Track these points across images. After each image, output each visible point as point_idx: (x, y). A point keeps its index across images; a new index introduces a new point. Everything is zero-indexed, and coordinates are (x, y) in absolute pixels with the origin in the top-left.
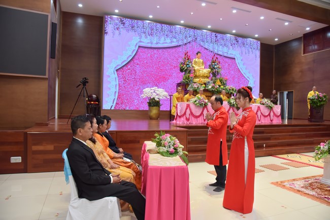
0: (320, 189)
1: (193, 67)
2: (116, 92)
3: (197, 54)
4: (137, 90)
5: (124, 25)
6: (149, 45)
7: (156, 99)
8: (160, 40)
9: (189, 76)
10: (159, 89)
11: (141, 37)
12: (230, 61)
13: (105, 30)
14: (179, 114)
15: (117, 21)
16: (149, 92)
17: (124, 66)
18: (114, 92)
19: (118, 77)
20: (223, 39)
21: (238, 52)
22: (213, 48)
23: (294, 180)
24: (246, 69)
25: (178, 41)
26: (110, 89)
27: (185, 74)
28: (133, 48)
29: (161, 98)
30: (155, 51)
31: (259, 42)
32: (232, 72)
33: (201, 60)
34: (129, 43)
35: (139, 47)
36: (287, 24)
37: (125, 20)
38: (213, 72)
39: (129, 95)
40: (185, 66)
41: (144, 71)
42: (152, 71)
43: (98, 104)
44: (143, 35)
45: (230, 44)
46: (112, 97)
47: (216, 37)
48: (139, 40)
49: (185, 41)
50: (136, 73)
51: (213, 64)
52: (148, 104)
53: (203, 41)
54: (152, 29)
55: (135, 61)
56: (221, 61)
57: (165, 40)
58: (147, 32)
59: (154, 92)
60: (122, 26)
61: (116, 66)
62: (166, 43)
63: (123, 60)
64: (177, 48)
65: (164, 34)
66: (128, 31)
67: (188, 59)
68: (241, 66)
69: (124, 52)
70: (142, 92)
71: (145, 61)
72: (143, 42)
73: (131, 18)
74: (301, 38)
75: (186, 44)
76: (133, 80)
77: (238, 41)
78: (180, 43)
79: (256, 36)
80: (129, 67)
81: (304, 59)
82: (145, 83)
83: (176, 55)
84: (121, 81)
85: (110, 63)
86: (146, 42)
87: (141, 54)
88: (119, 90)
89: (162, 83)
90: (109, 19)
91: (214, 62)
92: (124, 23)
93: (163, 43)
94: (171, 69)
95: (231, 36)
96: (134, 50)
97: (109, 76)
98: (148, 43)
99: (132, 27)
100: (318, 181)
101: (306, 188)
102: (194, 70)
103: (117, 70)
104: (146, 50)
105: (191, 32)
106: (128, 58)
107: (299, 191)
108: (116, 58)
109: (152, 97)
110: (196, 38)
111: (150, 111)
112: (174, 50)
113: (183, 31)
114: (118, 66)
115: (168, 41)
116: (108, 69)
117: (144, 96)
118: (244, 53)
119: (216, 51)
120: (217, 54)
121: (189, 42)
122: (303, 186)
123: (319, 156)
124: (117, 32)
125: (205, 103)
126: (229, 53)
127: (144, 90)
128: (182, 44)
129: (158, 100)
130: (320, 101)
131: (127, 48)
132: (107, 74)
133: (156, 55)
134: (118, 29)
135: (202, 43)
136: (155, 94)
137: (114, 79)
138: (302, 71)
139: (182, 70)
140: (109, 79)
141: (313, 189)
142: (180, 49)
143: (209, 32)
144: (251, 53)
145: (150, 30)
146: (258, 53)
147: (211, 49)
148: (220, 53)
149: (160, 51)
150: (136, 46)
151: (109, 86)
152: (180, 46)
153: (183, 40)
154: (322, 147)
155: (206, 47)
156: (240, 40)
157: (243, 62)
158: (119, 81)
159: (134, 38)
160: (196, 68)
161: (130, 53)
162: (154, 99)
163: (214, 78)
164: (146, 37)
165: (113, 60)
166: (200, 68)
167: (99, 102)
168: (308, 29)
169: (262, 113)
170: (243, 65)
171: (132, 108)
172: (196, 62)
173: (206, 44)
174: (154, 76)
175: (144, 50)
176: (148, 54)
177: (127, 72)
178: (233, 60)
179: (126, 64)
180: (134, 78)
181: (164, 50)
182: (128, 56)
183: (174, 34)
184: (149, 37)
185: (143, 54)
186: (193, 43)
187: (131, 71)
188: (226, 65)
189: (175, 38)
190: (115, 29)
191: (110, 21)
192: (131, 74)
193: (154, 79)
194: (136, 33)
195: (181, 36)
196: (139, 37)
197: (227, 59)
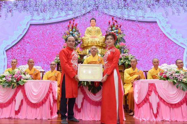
5: (16, 7)
6: (42, 22)
8: (53, 15)
11: (33, 15)
12: (148, 26)
15: (10, 5)
17: (13, 46)
19: (8, 57)
21: (161, 13)
22: (122, 14)
24: (177, 33)
25: (74, 13)
28: (25, 27)
30: (48, 27)
32: (154, 40)
34: (21, 23)
35: (31, 25)
41: (34, 49)
42: (44, 49)
44: (35, 13)
45: (146, 6)
48: (30, 18)
49: (84, 12)
50: (26, 51)
53: (107, 8)
54: (45, 6)
55: (26, 40)
57: (59, 13)
58: (39, 10)
60: (15, 8)
61: (6, 46)
63: (13, 41)
65: (58, 9)
66: (20, 11)
69: (15, 32)
71: (36, 39)
72: (35, 20)
75: (84, 14)
76: (23, 59)
78: (77, 14)
80: (19, 46)
85: (1, 44)
86: (38, 19)
87: (32, 32)
90: (4, 4)
92: (16, 6)
93: (57, 18)
96: (25, 29)
98: (41, 20)
99: (25, 7)
103: (6, 51)
104: (38, 27)
106: (18, 38)
108: (7, 39)
110: (98, 7)
114: (8, 46)
115: (63, 14)
118: (170, 14)
119: (126, 17)
121: (89, 12)
124: (10, 14)
126: (146, 16)
128: (79, 15)
131: (18, 28)
133: (48, 31)
134: (10, 11)
135: (105, 11)
137: (3, 60)
145: (42, 7)
147: (119, 15)
149: (54, 26)
150: (27, 24)
152: (77, 17)
153: (80, 11)
155: (112, 13)
157: (170, 25)
158: (8, 62)
159: (26, 17)
161: (21, 33)
164: (38, 14)
165: (4, 41)
169: (161, 99)
170: (171, 28)
172: (88, 31)
173: (112, 10)
174: (45, 53)
175: (35, 27)
176: (39, 31)
177: (17, 51)
178: (154, 24)
179: (16, 44)
180: (24, 57)
181: (58, 25)
182: (19, 35)
183: (70, 6)
184: (41, 14)
185: (35, 31)
186: (94, 12)
187: (21, 50)
188: (144, 31)
189: (71, 10)
190: (8, 12)
191: (4, 5)
192: (21, 53)
193: (45, 57)
194: (28, 12)
195: (78, 7)
196: (31, 16)
197: (144, 25)
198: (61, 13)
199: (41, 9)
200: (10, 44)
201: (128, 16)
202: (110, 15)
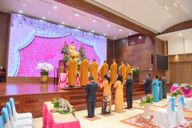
0: (144, 122)
1: (69, 51)
2: (18, 65)
3: (72, 43)
4: (33, 64)
6: (42, 36)
7: (46, 70)
8: (49, 33)
9: (67, 56)
10: (48, 64)
11: (37, 30)
12: (90, 48)
13: (12, 23)
14: (62, 81)
15: (21, 18)
16: (42, 66)
17: (24, 48)
18: (17, 65)
19: (20, 55)
20: (87, 35)
21: (95, 43)
23: (131, 118)
24: (99, 53)
25: (60, 35)
26: (14, 63)
27: (64, 55)
28: (31, 37)
29: (49, 70)
30: (46, 40)
31: (106, 38)
32: (92, 55)
33: (74, 47)
34: (29, 33)
35: (35, 36)
36: (120, 30)
37: (26, 18)
38: (81, 55)
39: (28, 67)
40: (65, 50)
41: (38, 52)
42: (44, 52)
43: (4, 73)
44: (38, 29)
45: (91, 39)
46: (15, 68)
47: (83, 33)
48: (35, 32)
49: (65, 35)
50: (33, 53)
51: (81, 49)
52: (40, 74)
53: (75, 36)
54: (44, 26)
55: (32, 45)
56: (85, 48)
57: (52, 33)
58: (41, 28)
59: (45, 66)
60: (24, 22)
62: (53, 35)
63: (24, 44)
64: (59, 39)
65: (52, 30)
66: (28, 25)
67: (67, 46)
68: (96, 51)
69: (25, 39)
70: (37, 66)
71: (39, 46)
72: (38, 33)
73: (30, 17)
74: (127, 38)
75: (65, 36)
77: (95, 37)
78: (62, 36)
79: (105, 35)
80: (28, 49)
81: (129, 49)
82: (38, 60)
83: (59, 43)
84: (22, 58)
85: (15, 45)
86: (40, 33)
87: (36, 41)
88: (20, 63)
89: (50, 60)
90: (15, 16)
91: (82, 49)
92: (25, 20)
93: (51, 35)
94: (55, 51)
95: (92, 34)
96: (32, 38)
97: (13, 54)
98: (42, 34)
99: (31, 23)
100: (142, 117)
101: (137, 122)
102: (70, 53)
103: (19, 51)
104: (40, 38)
105: (69, 29)
106: (27, 43)
107: (134, 125)
108: (19, 43)
109: (43, 69)
110: (71, 34)
111: (42, 77)
112: (57, 40)
113: (64, 29)
114: (20, 47)
115: (54, 34)
116: (13, 49)
117: (38, 68)
118: (98, 44)
119: (83, 42)
120: (83, 44)
121: (67, 36)
122: (135, 121)
123: (143, 104)
124: (20, 25)
125: (78, 74)
126: (90, 43)
127: (38, 64)
128: (63, 36)
129: (47, 71)
130: (137, 72)
131: (27, 36)
132: (12, 52)
133: (46, 42)
134: (21, 23)
135: (75, 37)
136: (46, 67)
137: (17, 56)
138: (128, 55)
139: (62, 52)
140: (13, 56)
141: (141, 122)
142: (62, 40)
143: (79, 31)
144: (102, 44)
145: (43, 26)
146: (106, 44)
147: (80, 41)
148: (85, 43)
149: (49, 40)
150: (33, 35)
151: (13, 61)
152: (61, 37)
153: (63, 34)
154: (143, 99)
155: (77, 39)
156: (96, 36)
157: (98, 49)
158: (20, 58)
159: (32, 30)
160: (71, 51)
161: (29, 40)
162: (45, 70)
163: (81, 58)
164: (40, 31)
165: (17, 44)
166: (73, 51)
167: (5, 71)
168: (130, 34)
170: (98, 50)
171: (29, 76)
172: (71, 48)
173: (77, 37)
174: (44, 55)
175: (38, 38)
176: (41, 41)
177: (26, 52)
178: (92, 48)
179: (26, 47)
180: (31, 56)
181: (52, 39)
182: (28, 41)
183: (58, 30)
184: (42, 30)
185: (38, 41)
186: (70, 36)
187: (30, 51)
188: (89, 50)
189: (59, 32)
190: (19, 23)
191: (16, 18)
192: (29, 53)
193: (45, 57)
194: (34, 27)
195: (62, 32)
196: (35, 30)
197: (89, 47)
198: (53, 32)
199: (42, 27)
200: (22, 46)
201: (84, 41)
202: (76, 40)
